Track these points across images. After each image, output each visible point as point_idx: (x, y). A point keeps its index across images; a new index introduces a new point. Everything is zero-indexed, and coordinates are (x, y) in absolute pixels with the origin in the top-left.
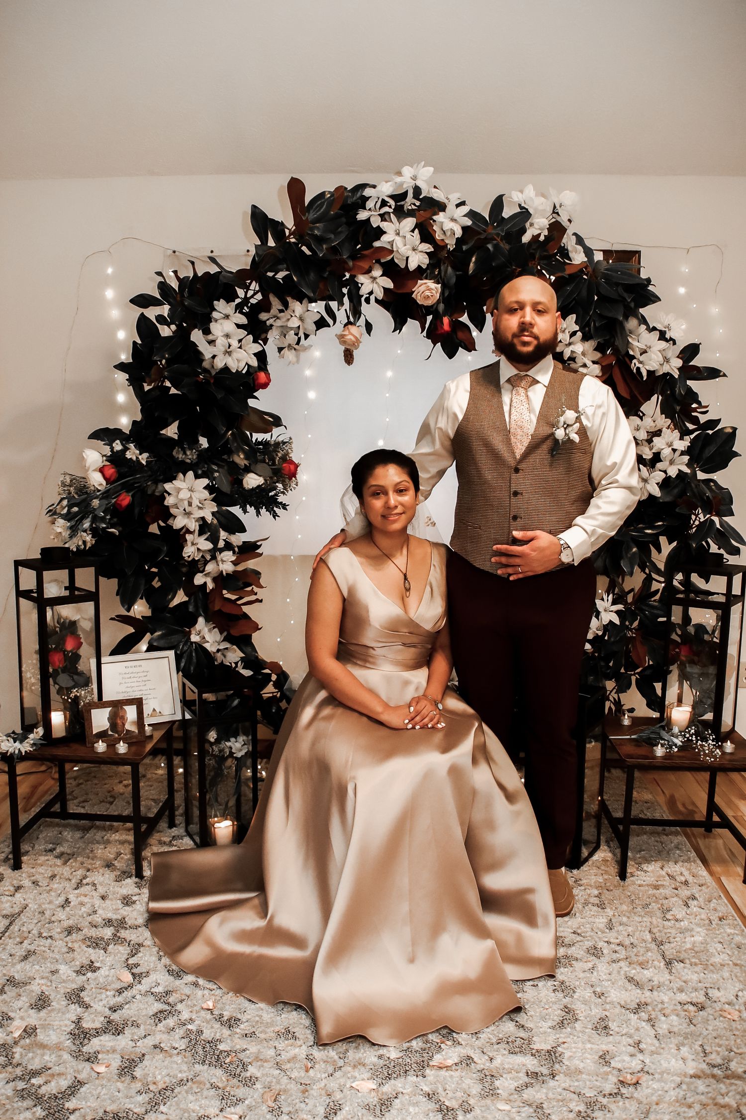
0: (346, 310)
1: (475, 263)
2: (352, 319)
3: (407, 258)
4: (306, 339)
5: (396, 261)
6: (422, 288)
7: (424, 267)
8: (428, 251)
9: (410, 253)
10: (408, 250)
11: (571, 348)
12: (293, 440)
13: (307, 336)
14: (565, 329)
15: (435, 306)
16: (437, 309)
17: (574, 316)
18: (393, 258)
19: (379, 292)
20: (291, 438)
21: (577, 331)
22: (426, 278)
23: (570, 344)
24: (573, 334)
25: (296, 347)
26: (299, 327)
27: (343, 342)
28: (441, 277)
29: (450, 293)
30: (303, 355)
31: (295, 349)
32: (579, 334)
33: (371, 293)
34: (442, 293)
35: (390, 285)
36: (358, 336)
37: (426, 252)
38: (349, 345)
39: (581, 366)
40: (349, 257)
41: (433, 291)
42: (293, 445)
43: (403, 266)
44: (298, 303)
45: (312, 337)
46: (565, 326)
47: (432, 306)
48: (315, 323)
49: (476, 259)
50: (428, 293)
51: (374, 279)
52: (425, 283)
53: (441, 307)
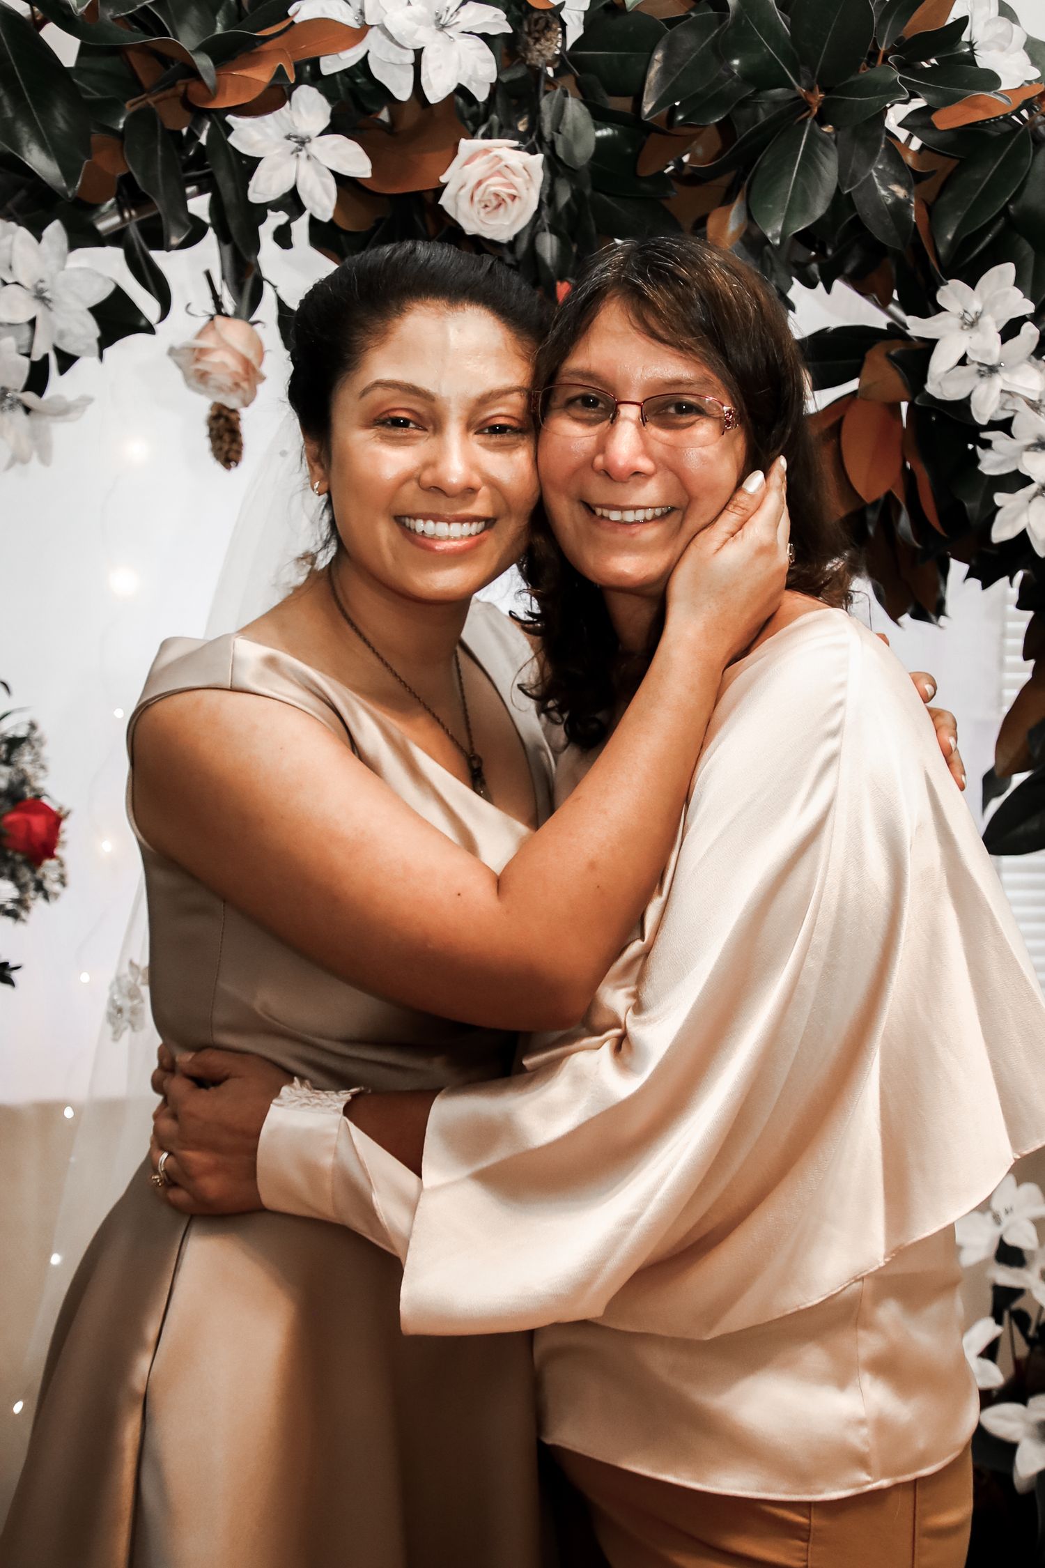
0: (208, 275)
1: (665, 71)
2: (229, 304)
3: (418, 53)
4: (63, 370)
5: (377, 72)
6: (477, 169)
7: (482, 95)
8: (493, 32)
9: (426, 37)
10: (420, 21)
11: (999, 382)
12: (44, 729)
13: (67, 361)
14: (979, 316)
15: (523, 245)
16: (533, 254)
17: (1009, 269)
18: (364, 61)
19: (319, 193)
20: (33, 726)
21: (1022, 320)
22: (487, 136)
23: (993, 370)
24: (1010, 330)
25: (30, 398)
26: (32, 323)
27: (201, 379)
28: (541, 138)
29: (577, 196)
30: (60, 432)
31: (28, 410)
32: (1030, 332)
33: (292, 202)
34: (548, 198)
35: (357, 164)
36: (251, 355)
37: (485, 37)
38: (220, 389)
39: (1028, 448)
40: (202, 49)
41: (518, 181)
42: (46, 752)
43: (402, 91)
44: (23, 232)
45: (86, 365)
46: (976, 306)
47: (512, 245)
48: (96, 311)
49: (666, 58)
50: (495, 185)
51: (303, 142)
52: (486, 151)
53: (548, 246)
